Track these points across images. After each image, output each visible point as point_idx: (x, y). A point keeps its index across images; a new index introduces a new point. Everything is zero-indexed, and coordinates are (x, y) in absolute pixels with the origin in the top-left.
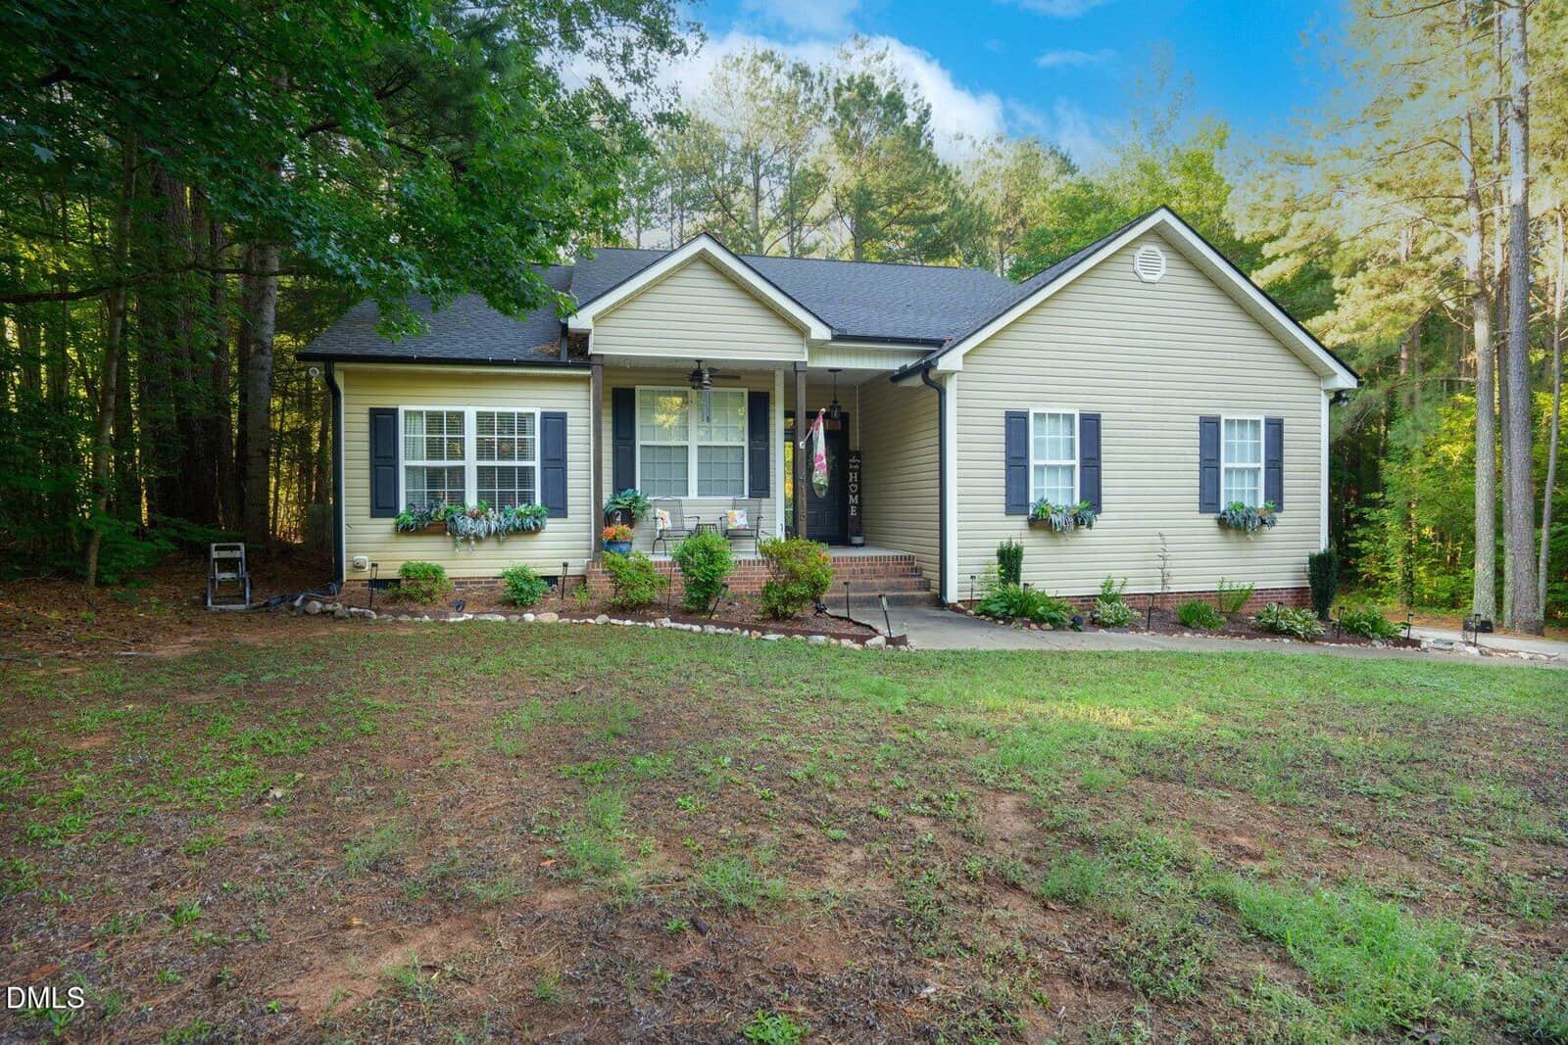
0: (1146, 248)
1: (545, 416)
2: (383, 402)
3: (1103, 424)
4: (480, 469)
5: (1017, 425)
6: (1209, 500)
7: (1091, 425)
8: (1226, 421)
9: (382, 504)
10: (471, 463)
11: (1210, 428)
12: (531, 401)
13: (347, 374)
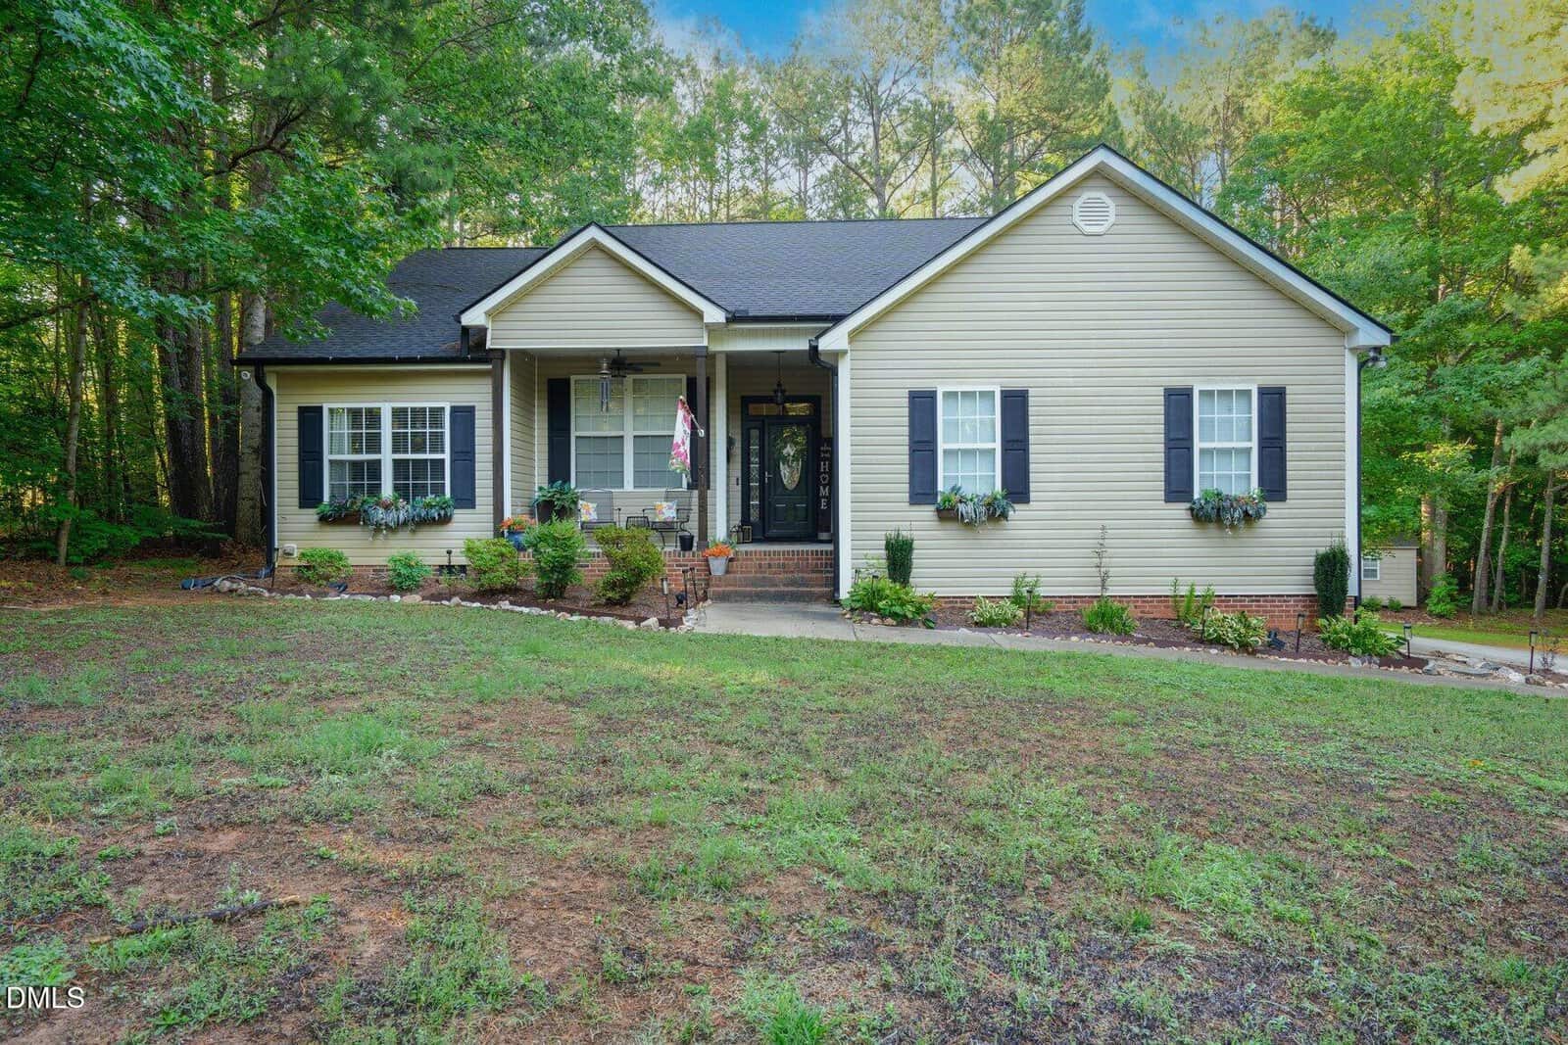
0: (1087, 195)
1: (454, 410)
2: (310, 400)
3: (1031, 400)
4: (396, 462)
5: (922, 406)
6: (1178, 486)
7: (1015, 405)
8: (1201, 392)
9: (309, 496)
10: (387, 457)
11: (1178, 402)
12: (441, 396)
13: (280, 376)
